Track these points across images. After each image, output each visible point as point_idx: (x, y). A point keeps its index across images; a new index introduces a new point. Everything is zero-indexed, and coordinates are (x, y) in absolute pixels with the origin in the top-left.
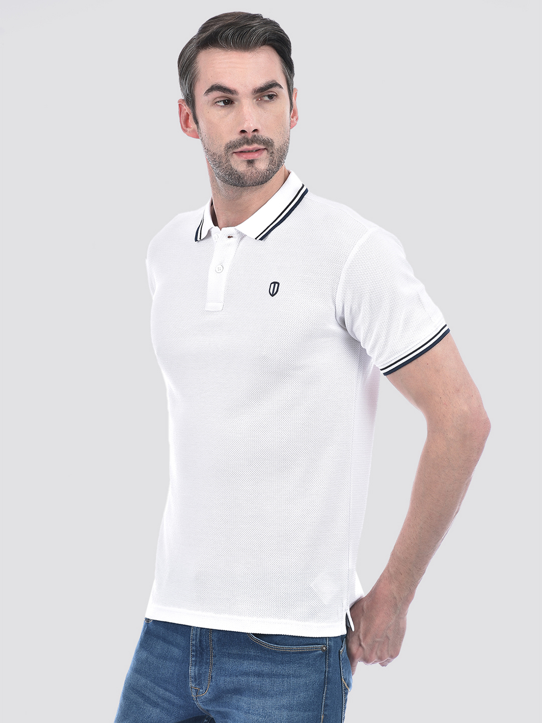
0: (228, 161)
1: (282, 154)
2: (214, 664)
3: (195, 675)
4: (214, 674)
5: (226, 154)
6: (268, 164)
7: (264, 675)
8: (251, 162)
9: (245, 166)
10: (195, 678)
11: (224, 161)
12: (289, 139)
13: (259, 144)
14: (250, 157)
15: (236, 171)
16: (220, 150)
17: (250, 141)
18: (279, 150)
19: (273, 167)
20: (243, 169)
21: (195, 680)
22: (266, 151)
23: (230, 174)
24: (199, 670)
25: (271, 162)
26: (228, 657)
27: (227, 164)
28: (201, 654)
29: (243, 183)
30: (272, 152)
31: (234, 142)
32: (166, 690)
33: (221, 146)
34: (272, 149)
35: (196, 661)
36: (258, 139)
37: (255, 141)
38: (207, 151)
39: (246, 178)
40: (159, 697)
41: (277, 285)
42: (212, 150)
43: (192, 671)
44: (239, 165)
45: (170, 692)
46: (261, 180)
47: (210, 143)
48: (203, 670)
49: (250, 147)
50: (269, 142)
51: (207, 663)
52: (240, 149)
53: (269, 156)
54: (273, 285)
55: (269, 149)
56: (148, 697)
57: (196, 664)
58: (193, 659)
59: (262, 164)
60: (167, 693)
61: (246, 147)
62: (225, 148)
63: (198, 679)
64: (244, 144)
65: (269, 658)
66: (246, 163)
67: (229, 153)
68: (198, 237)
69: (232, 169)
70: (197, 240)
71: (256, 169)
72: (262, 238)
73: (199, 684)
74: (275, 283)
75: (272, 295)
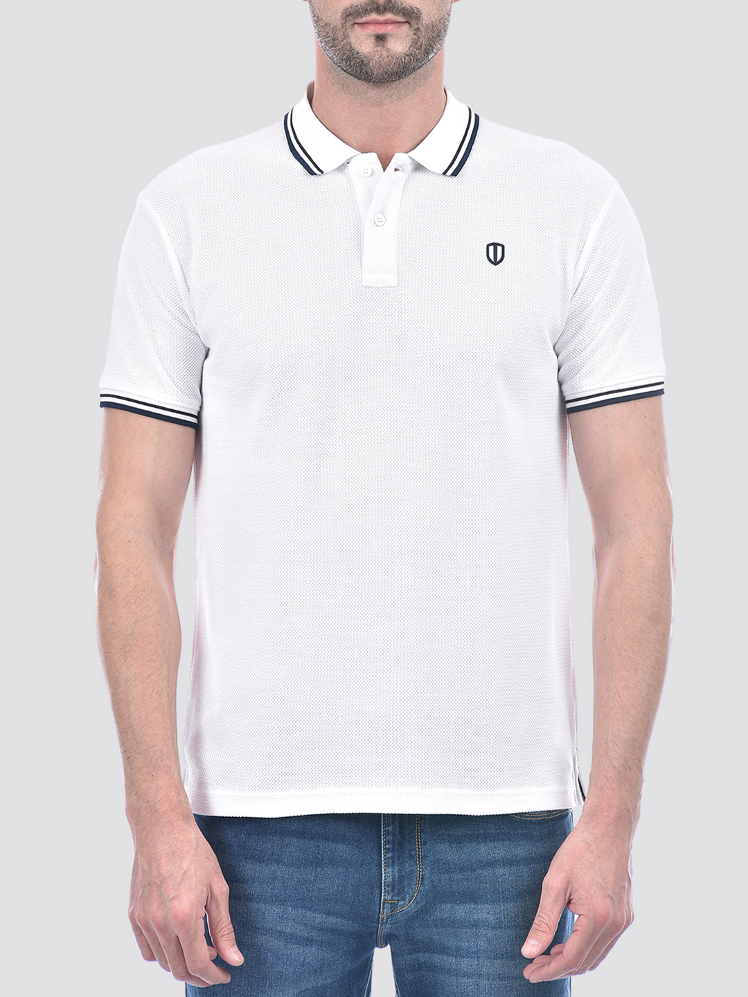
0: (346, 36)
1: (434, 35)
2: (425, 857)
3: (394, 881)
4: (427, 873)
5: (343, 25)
6: (409, 45)
7: (519, 862)
8: (381, 38)
9: (371, 45)
10: (393, 885)
11: (340, 36)
12: (449, 15)
13: (396, 14)
14: (381, 30)
15: (358, 53)
16: (335, 18)
17: (381, 8)
18: (431, 28)
19: (417, 52)
20: (367, 50)
21: (393, 888)
22: (408, 24)
23: (349, 59)
24: (400, 871)
25: (415, 43)
26: (449, 841)
27: (345, 41)
28: (400, 845)
29: (367, 73)
30: (418, 29)
31: (357, 6)
32: (328, 913)
33: (337, 12)
34: (418, 24)
35: (393, 858)
36: (394, 7)
37: (389, 9)
38: (317, 19)
39: (371, 64)
40: (313, 928)
41: (499, 248)
42: (323, 19)
43: (387, 875)
44: (363, 42)
45: (337, 915)
46: (395, 69)
47: (322, 6)
48: (408, 869)
49: (382, 18)
50: (413, 12)
51: (411, 857)
52: (364, 19)
53: (412, 33)
54: (491, 248)
55: (412, 23)
56: (291, 934)
57: (393, 862)
58: (389, 855)
59: (399, 44)
60: (331, 918)
61: (374, 16)
62: (343, 15)
63: (398, 888)
64: (371, 11)
65: (523, 835)
66: (373, 41)
67: (348, 24)
68: (311, 168)
69: (351, 49)
70: (312, 173)
71: (388, 51)
72: (455, 174)
73: (398, 894)
74: (495, 245)
75: (496, 263)
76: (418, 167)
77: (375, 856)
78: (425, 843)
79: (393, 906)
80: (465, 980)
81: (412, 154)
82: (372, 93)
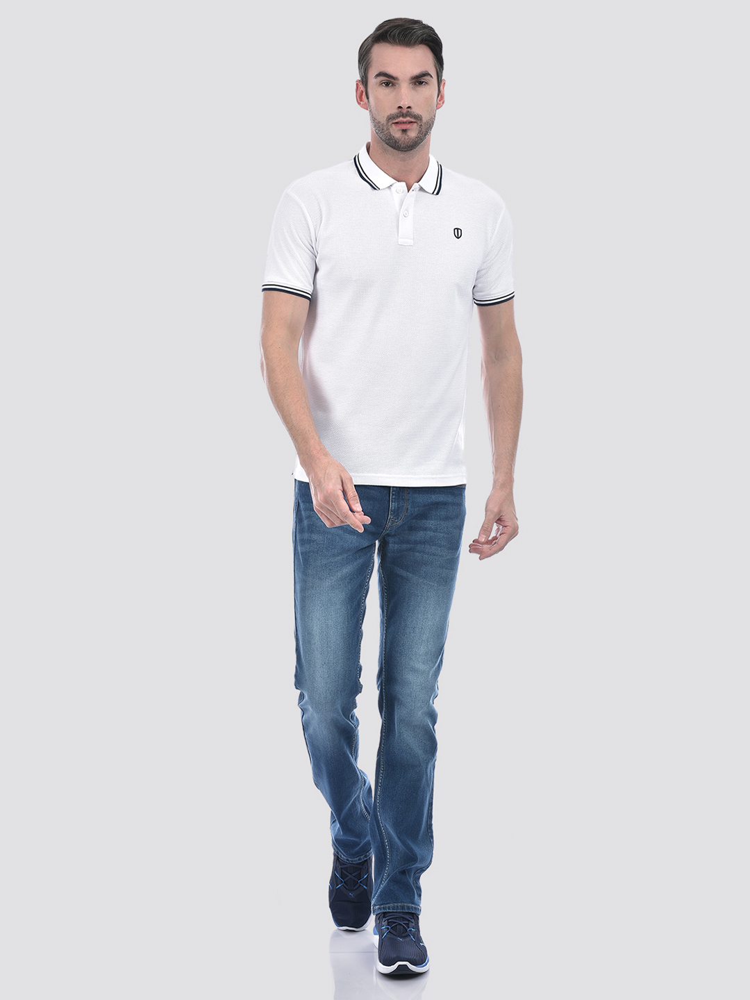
0: (388, 129)
1: (428, 127)
2: (408, 499)
3: (395, 509)
4: (409, 507)
5: (387, 123)
6: (417, 133)
8: (404, 131)
9: (400, 134)
10: (394, 511)
11: (385, 129)
12: (435, 117)
13: (411, 118)
14: (404, 127)
15: (393, 137)
16: (383, 120)
17: (404, 115)
18: (426, 124)
19: (420, 136)
20: (398, 136)
21: (394, 513)
22: (416, 123)
23: (390, 139)
24: (398, 505)
25: (419, 132)
26: (419, 493)
27: (388, 131)
28: (399, 493)
29: (398, 146)
30: (421, 125)
31: (393, 115)
33: (384, 117)
34: (421, 123)
35: (395, 498)
36: (410, 114)
37: (408, 115)
39: (400, 142)
41: (459, 231)
42: (377, 119)
43: (392, 505)
44: (396, 133)
46: (412, 144)
47: (377, 113)
48: (401, 504)
49: (405, 120)
50: (419, 117)
51: (403, 499)
52: (397, 121)
53: (418, 128)
54: (456, 230)
55: (418, 122)
57: (395, 500)
58: (393, 497)
59: (413, 134)
61: (401, 119)
62: (387, 118)
63: (397, 513)
64: (399, 117)
66: (401, 132)
67: (390, 123)
68: (374, 187)
69: (390, 135)
70: (375, 189)
71: (408, 136)
72: (437, 194)
73: (396, 516)
74: (458, 229)
75: (458, 238)
76: (421, 189)
77: (388, 497)
78: (409, 493)
79: (393, 522)
80: (417, 554)
81: (419, 183)
82: (402, 155)
